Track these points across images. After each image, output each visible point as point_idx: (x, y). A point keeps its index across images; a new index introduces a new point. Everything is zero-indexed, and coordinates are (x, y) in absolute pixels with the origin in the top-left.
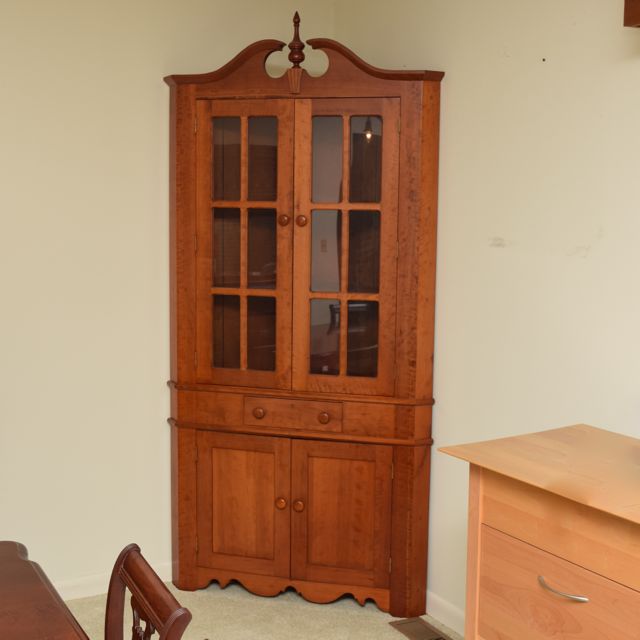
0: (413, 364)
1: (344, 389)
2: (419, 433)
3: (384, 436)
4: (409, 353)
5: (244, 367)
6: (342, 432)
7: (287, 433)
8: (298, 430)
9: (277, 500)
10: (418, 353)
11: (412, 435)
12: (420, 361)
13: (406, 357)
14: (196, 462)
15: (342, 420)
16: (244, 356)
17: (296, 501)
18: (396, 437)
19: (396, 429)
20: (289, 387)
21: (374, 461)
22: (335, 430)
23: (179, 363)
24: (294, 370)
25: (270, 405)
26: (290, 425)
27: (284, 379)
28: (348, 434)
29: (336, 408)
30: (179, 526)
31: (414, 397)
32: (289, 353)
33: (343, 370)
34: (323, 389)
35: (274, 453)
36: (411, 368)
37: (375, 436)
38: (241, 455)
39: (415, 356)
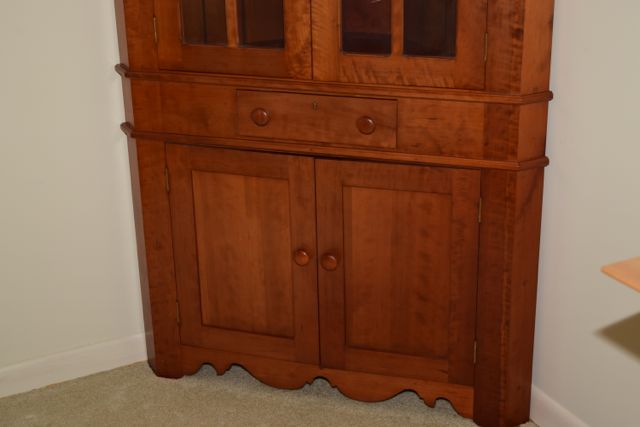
0: (518, 34)
1: (400, 78)
2: (524, 150)
3: (467, 155)
4: (510, 16)
5: (234, 42)
6: (398, 148)
7: (307, 150)
8: (324, 144)
9: (297, 252)
10: (527, 15)
11: (514, 153)
12: (529, 29)
13: (506, 22)
14: (169, 193)
15: (396, 129)
16: (232, 24)
17: (326, 255)
18: (487, 156)
19: (486, 144)
20: (309, 76)
21: (450, 194)
22: (385, 144)
23: (128, 36)
24: (315, 47)
25: (278, 103)
26: (311, 136)
27: (300, 61)
28: (406, 151)
29: (387, 109)
30: (150, 287)
31: (518, 90)
32: (306, 17)
33: (397, 46)
34: (365, 78)
35: (288, 180)
36: (515, 41)
37: (451, 155)
38: (237, 183)
39: (522, 20)
